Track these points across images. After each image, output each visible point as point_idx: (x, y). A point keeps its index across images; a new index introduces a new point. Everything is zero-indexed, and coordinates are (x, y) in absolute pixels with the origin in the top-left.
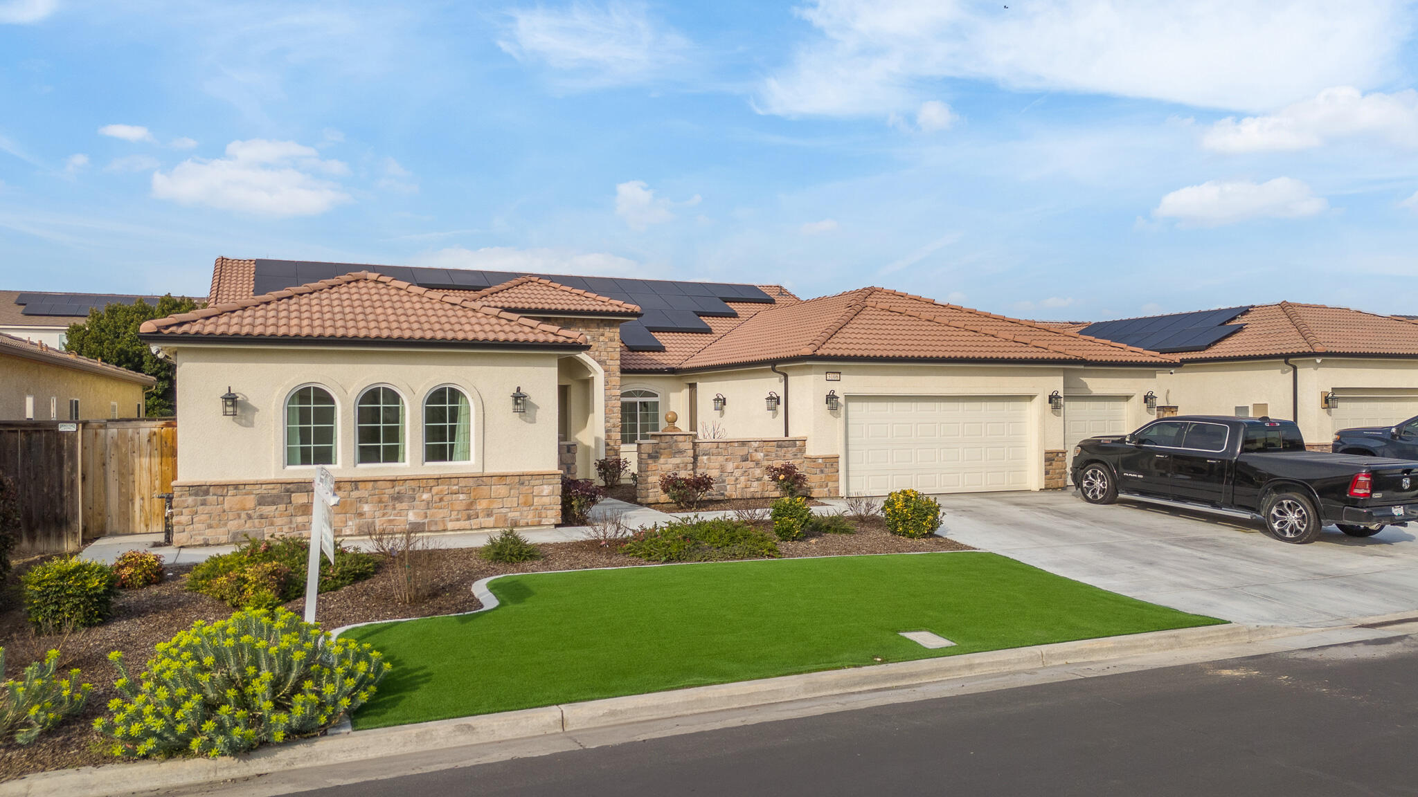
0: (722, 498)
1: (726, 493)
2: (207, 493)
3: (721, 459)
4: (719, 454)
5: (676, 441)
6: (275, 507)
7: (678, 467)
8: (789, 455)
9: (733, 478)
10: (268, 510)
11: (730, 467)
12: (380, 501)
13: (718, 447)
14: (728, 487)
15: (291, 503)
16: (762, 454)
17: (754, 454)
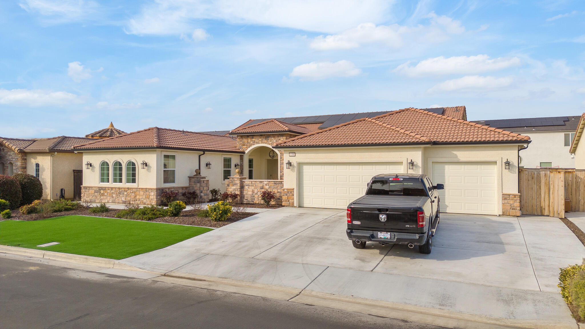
0: (252, 203)
1: (254, 201)
2: (86, 189)
3: (253, 188)
4: (252, 186)
5: (234, 180)
6: (97, 194)
7: (235, 190)
8: (279, 188)
9: (257, 195)
10: (96, 194)
11: (256, 191)
12: (117, 194)
13: (252, 183)
14: (255, 199)
15: (100, 192)
16: (268, 187)
17: (265, 186)
